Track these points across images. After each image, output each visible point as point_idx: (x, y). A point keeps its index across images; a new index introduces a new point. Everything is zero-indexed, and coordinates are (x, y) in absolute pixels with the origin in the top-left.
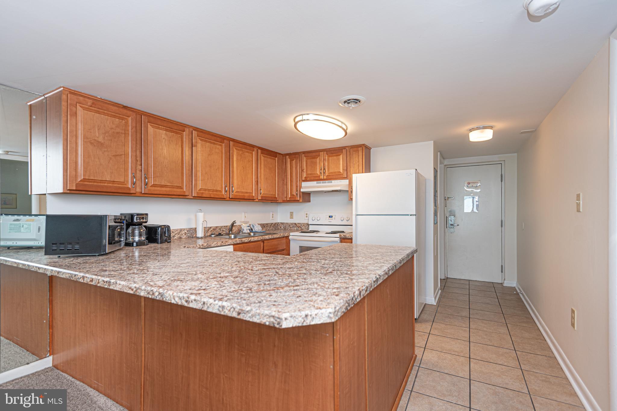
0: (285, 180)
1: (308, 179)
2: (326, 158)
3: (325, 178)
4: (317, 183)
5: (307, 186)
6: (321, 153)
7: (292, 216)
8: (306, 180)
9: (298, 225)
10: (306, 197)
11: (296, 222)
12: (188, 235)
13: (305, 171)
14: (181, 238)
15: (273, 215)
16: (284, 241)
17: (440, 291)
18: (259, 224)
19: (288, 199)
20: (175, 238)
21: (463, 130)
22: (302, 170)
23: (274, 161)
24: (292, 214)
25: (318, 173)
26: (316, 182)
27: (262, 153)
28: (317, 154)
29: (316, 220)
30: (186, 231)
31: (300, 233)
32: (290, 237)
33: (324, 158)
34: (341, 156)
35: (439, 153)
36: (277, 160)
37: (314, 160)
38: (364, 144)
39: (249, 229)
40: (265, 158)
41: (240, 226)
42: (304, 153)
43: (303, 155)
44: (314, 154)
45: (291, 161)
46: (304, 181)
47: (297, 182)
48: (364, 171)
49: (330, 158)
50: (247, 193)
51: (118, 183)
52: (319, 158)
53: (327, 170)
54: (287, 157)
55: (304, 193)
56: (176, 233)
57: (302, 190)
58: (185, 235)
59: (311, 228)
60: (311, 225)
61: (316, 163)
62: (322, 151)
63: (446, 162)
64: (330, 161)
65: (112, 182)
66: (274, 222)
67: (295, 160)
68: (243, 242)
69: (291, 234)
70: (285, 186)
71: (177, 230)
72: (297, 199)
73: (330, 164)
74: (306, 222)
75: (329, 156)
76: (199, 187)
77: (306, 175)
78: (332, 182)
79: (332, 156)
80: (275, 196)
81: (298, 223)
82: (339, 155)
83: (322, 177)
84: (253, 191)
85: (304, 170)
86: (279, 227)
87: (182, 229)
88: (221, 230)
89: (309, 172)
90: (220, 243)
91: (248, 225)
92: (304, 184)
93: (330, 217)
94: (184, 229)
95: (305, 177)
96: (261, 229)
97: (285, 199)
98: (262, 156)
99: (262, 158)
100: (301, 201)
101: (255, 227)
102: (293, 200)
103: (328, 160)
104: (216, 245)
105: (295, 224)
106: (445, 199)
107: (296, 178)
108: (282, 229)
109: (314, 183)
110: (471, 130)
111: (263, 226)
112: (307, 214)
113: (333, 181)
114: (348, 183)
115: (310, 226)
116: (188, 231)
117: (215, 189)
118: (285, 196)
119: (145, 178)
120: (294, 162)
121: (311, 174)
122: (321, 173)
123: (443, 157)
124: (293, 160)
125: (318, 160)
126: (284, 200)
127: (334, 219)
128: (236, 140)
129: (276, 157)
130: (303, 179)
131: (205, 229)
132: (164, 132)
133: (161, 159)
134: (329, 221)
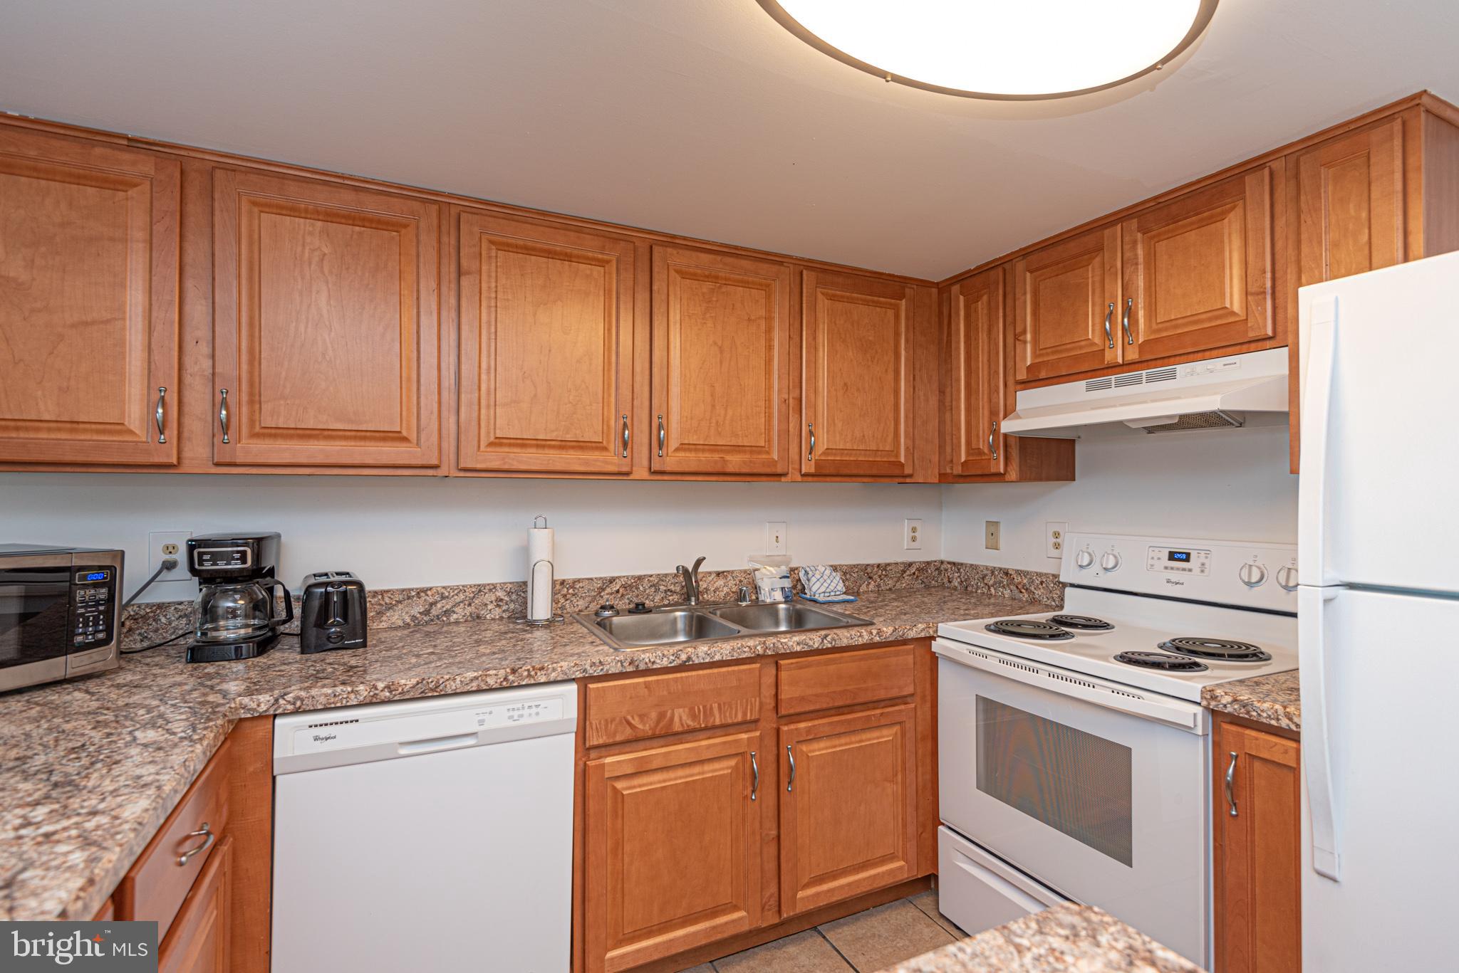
0: (948, 391)
1: (1043, 375)
2: (1140, 252)
3: (1133, 355)
5: (1043, 409)
6: (1107, 232)
7: (993, 544)
9: (1018, 579)
10: (1052, 455)
11: (1012, 564)
12: (512, 606)
13: (1029, 337)
14: (478, 617)
15: (914, 530)
16: (906, 658)
18: (835, 568)
19: (958, 470)
20: (455, 616)
22: (1016, 338)
23: (890, 313)
24: (992, 530)
25: (1093, 333)
26: (1081, 383)
27: (822, 285)
28: (1091, 242)
29: (1096, 567)
30: (500, 594)
31: (988, 628)
32: (937, 646)
33: (1128, 255)
34: (1233, 220)
36: (903, 308)
37: (1072, 277)
39: (783, 589)
40: (839, 305)
41: (750, 573)
42: (1025, 253)
43: (1020, 266)
44: (1077, 248)
45: (972, 304)
46: (1026, 384)
47: (993, 390)
49: (1162, 247)
50: (737, 449)
51: (94, 426)
52: (1097, 260)
53: (1141, 313)
54: (955, 290)
55: (1030, 441)
56: (458, 599)
57: (1007, 426)
58: (498, 606)
59: (1075, 605)
60: (1072, 585)
61: (1082, 287)
62: (1113, 225)
64: (1163, 260)
66: (919, 556)
67: (985, 298)
68: (642, 667)
69: (944, 628)
71: (462, 589)
72: (993, 470)
73: (1158, 276)
74: (1048, 569)
75: (1152, 240)
76: (492, 430)
77: (1034, 355)
78: (1173, 376)
79: (1171, 235)
80: (898, 455)
81: (1019, 572)
82: (1225, 214)
83: (1115, 355)
84: (769, 441)
85: (1024, 332)
86: (946, 580)
87: (484, 586)
89: (1048, 341)
90: (502, 673)
91: (784, 570)
92: (1026, 399)
93: (1172, 556)
94: (493, 588)
95: (1029, 368)
96: (841, 587)
97: (948, 471)
98: (820, 296)
99: (823, 303)
100: (1013, 474)
101: (814, 580)
102: (981, 474)
103: (1151, 257)
104: (474, 686)
105: (1007, 573)
107: (993, 374)
108: (955, 589)
109: (1075, 391)
111: (854, 574)
112: (1057, 535)
113: (1181, 369)
114: (1286, 372)
115: (1068, 590)
116: (509, 593)
117: (569, 437)
119: (223, 404)
120: (981, 306)
121: (1055, 349)
122: (1107, 335)
124: (978, 299)
125: (1092, 273)
126: (945, 474)
127: (1196, 570)
128: (685, 238)
129: (901, 296)
130: (1022, 375)
131: (562, 588)
132: (319, 224)
133: (302, 328)
134: (1174, 576)
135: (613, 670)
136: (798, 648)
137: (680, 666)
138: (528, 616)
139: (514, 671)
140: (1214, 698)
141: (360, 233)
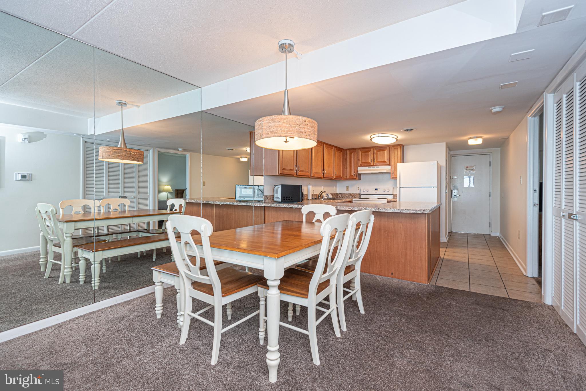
0: (346, 166)
1: (362, 165)
3: (374, 164)
4: (369, 168)
5: (361, 170)
7: (347, 190)
8: (361, 166)
10: (359, 176)
11: (351, 193)
13: (360, 160)
15: (335, 188)
17: (448, 237)
19: (348, 178)
21: (465, 138)
22: (358, 160)
24: (348, 188)
25: (370, 161)
26: (368, 167)
27: (336, 150)
28: (369, 149)
29: (366, 191)
32: (353, 202)
33: (374, 152)
34: (386, 151)
35: (448, 148)
36: (342, 153)
37: (367, 153)
38: (401, 144)
42: (360, 148)
43: (359, 150)
44: (367, 150)
45: (351, 153)
46: (359, 166)
47: (354, 167)
48: (401, 161)
49: (378, 152)
50: (330, 175)
53: (375, 159)
54: (348, 151)
55: (358, 174)
57: (358, 172)
61: (368, 155)
62: (372, 148)
63: (452, 153)
64: (378, 154)
65: (290, 170)
66: (335, 193)
70: (346, 170)
72: (354, 178)
73: (378, 156)
74: (358, 193)
76: (314, 171)
77: (361, 163)
78: (379, 167)
79: (379, 151)
81: (352, 194)
82: (385, 151)
83: (372, 164)
84: (332, 173)
86: (339, 196)
88: (316, 196)
89: (363, 161)
92: (359, 168)
93: (375, 189)
96: (332, 197)
97: (346, 178)
100: (357, 179)
102: (351, 179)
103: (377, 153)
105: (350, 194)
106: (451, 178)
107: (354, 164)
109: (367, 168)
110: (470, 138)
111: (332, 194)
112: (359, 188)
113: (380, 167)
114: (390, 168)
115: (361, 195)
117: (319, 172)
118: (346, 176)
120: (353, 154)
122: (372, 162)
123: (450, 150)
124: (352, 153)
125: (370, 153)
127: (378, 191)
129: (342, 151)
130: (359, 165)
134: (376, 192)
138: (308, 199)
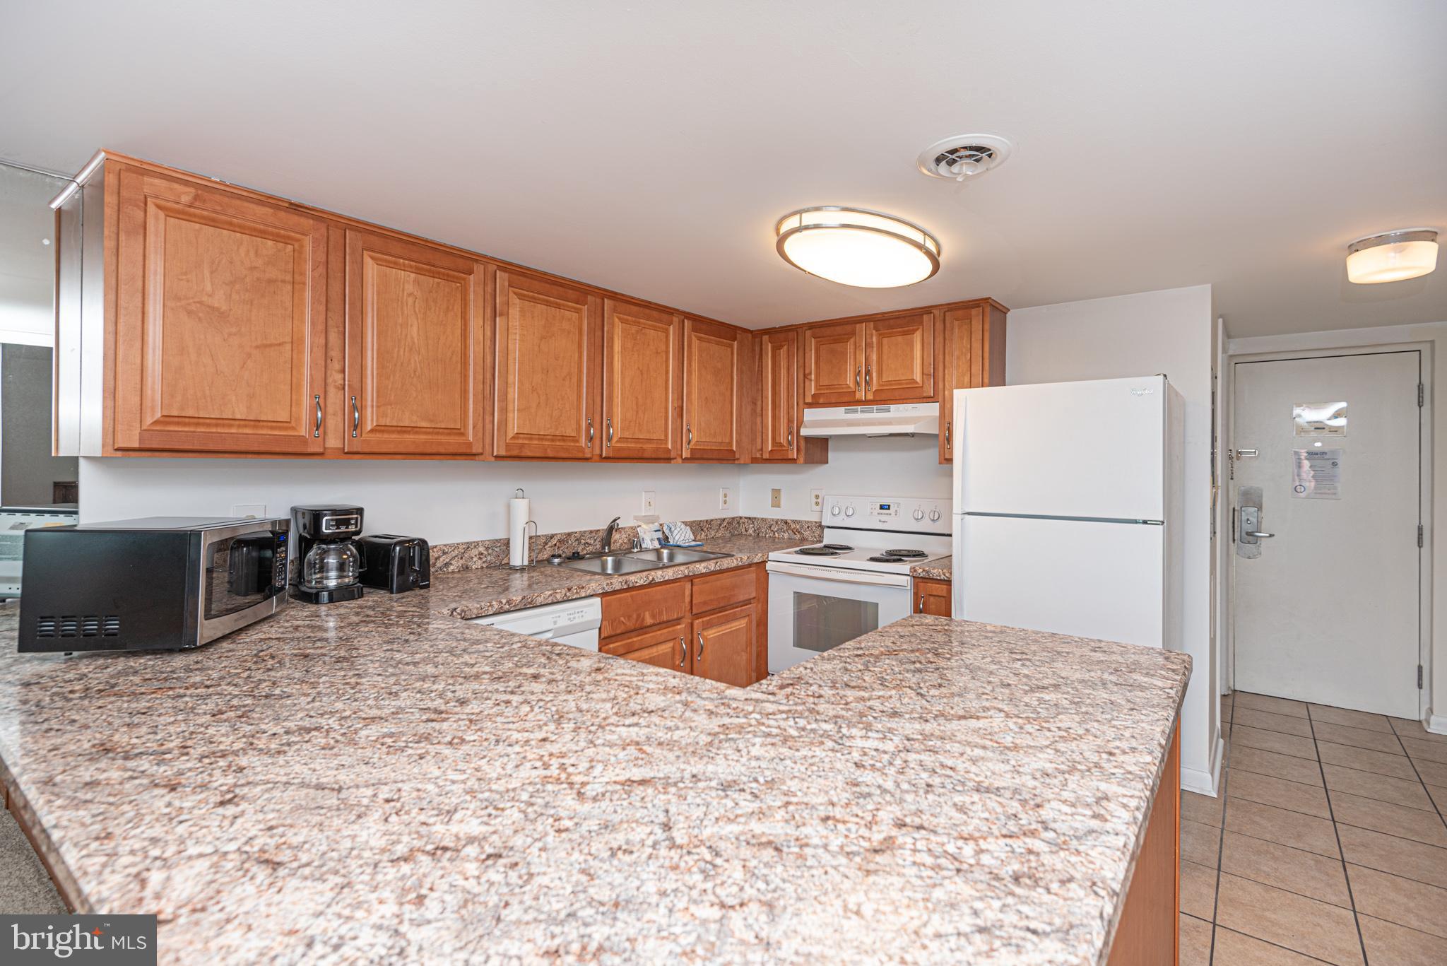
0: (759, 403)
1: (821, 401)
2: (874, 339)
3: (870, 397)
4: (846, 412)
5: (818, 421)
6: (858, 326)
7: (776, 503)
8: (814, 404)
9: (793, 526)
10: (817, 449)
11: (789, 517)
12: (489, 558)
13: (813, 377)
14: (467, 568)
15: (725, 496)
16: (752, 575)
18: (685, 523)
19: (766, 456)
20: (452, 567)
22: (805, 376)
23: (729, 349)
24: (776, 494)
25: (850, 382)
26: (842, 409)
27: (694, 329)
28: (848, 328)
29: (843, 515)
30: (481, 549)
31: (796, 553)
32: (769, 566)
33: (868, 340)
34: (917, 337)
35: (1220, 321)
36: (735, 347)
37: (838, 347)
38: (987, 300)
39: (658, 539)
40: (704, 344)
41: (633, 528)
42: (811, 326)
43: (808, 333)
44: (839, 329)
45: (776, 349)
46: (810, 405)
47: (789, 407)
48: (986, 380)
49: (885, 341)
50: (650, 440)
52: (852, 340)
53: (874, 375)
54: (765, 338)
55: (809, 440)
56: (453, 554)
57: (804, 432)
58: (480, 558)
59: (830, 538)
60: (829, 527)
61: (844, 354)
62: (861, 322)
63: (1235, 347)
64: (885, 348)
65: (252, 423)
66: (728, 515)
67: (785, 347)
68: (631, 585)
69: (772, 555)
70: (759, 420)
71: (456, 546)
72: (790, 457)
73: (885, 357)
74: (814, 518)
75: (881, 336)
76: (514, 428)
77: (816, 388)
78: (889, 410)
79: (890, 335)
80: (732, 446)
81: (794, 522)
82: (913, 332)
83: (861, 395)
84: (666, 436)
85: (810, 374)
86: (743, 530)
87: (471, 543)
88: (579, 543)
89: (825, 381)
90: (563, 591)
91: (656, 526)
92: (810, 415)
93: (882, 507)
94: (477, 544)
95: (813, 396)
96: (692, 537)
97: (759, 456)
98: (693, 338)
99: (695, 342)
100: (802, 460)
101: (676, 532)
102: (778, 458)
103: (880, 345)
105: (786, 522)
106: (1231, 458)
107: (789, 397)
108: (750, 535)
109: (839, 413)
110: (1354, 247)
111: (697, 527)
112: (817, 497)
113: (892, 407)
114: (937, 414)
115: (826, 530)
116: (487, 549)
117: (558, 433)
118: (759, 447)
119: (354, 408)
120: (783, 352)
121: (829, 387)
122: (858, 384)
123: (1228, 335)
124: (780, 347)
125: (850, 346)
126: (756, 458)
127: (893, 514)
128: (623, 295)
129: (734, 339)
130: (809, 400)
131: (534, 542)
132: (413, 275)
133: (402, 353)
134: (884, 518)
135: (617, 588)
136: (704, 571)
137: (650, 583)
138: (512, 563)
139: (569, 590)
140: (915, 571)
141: (438, 283)
